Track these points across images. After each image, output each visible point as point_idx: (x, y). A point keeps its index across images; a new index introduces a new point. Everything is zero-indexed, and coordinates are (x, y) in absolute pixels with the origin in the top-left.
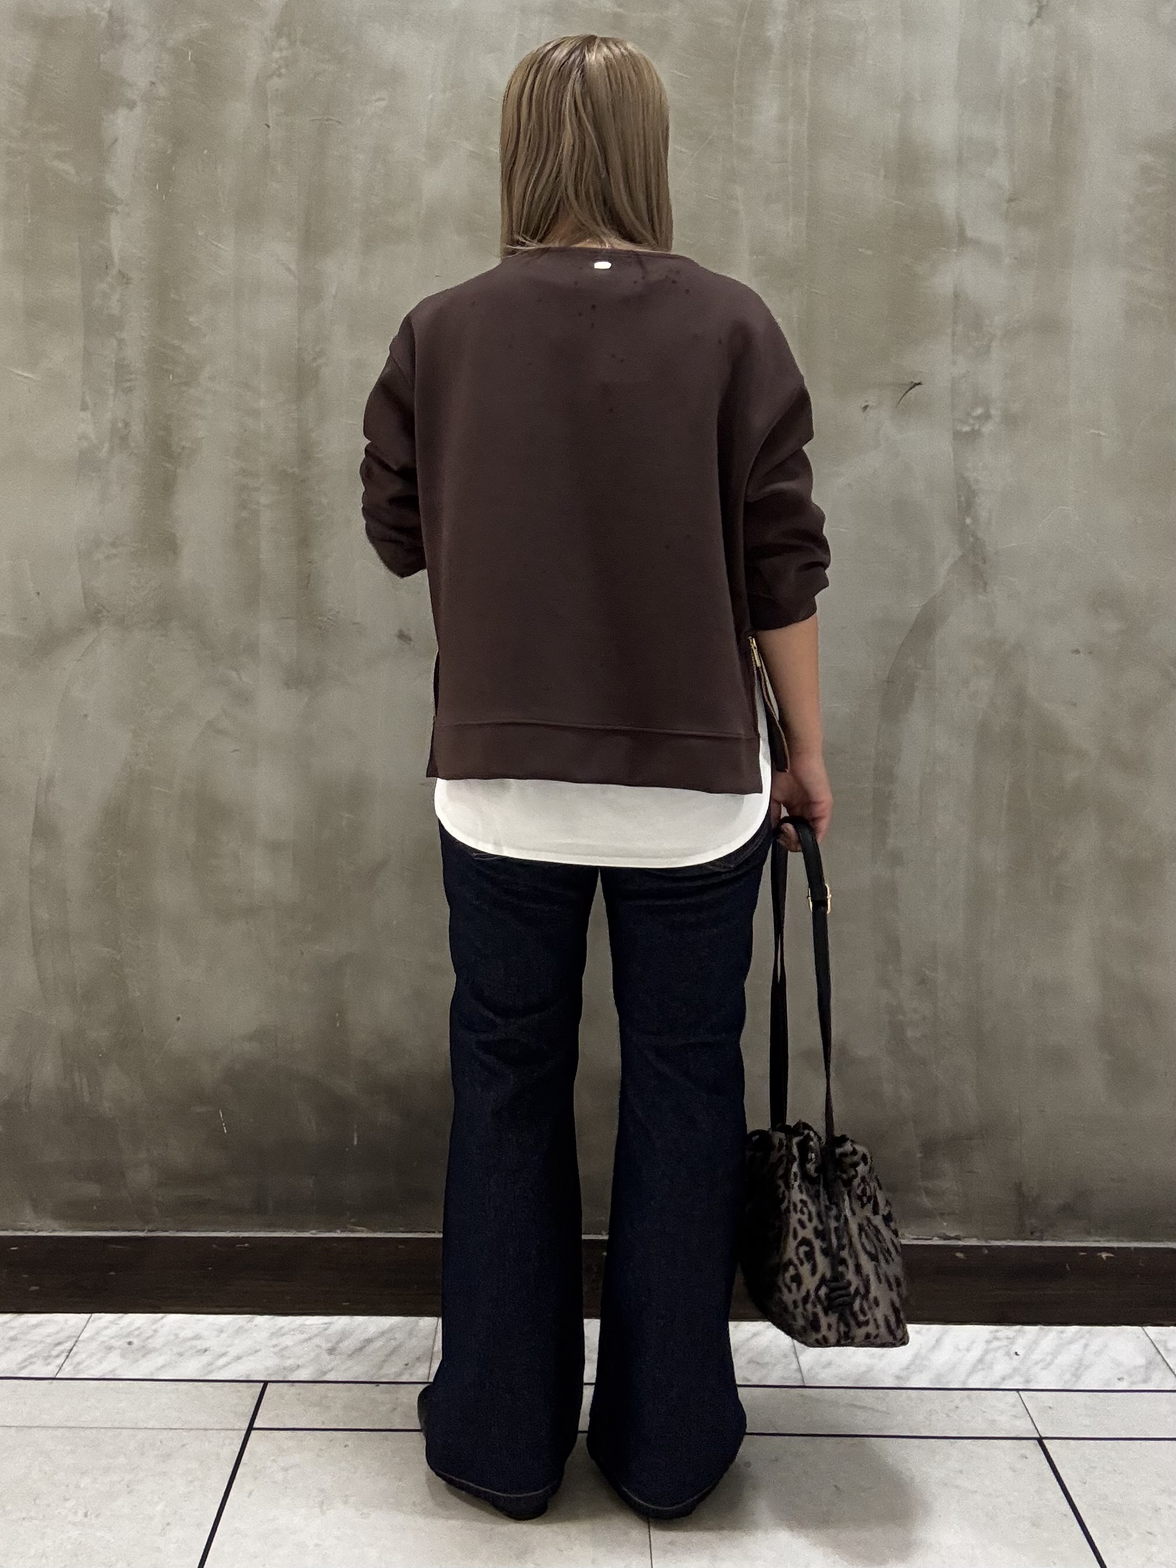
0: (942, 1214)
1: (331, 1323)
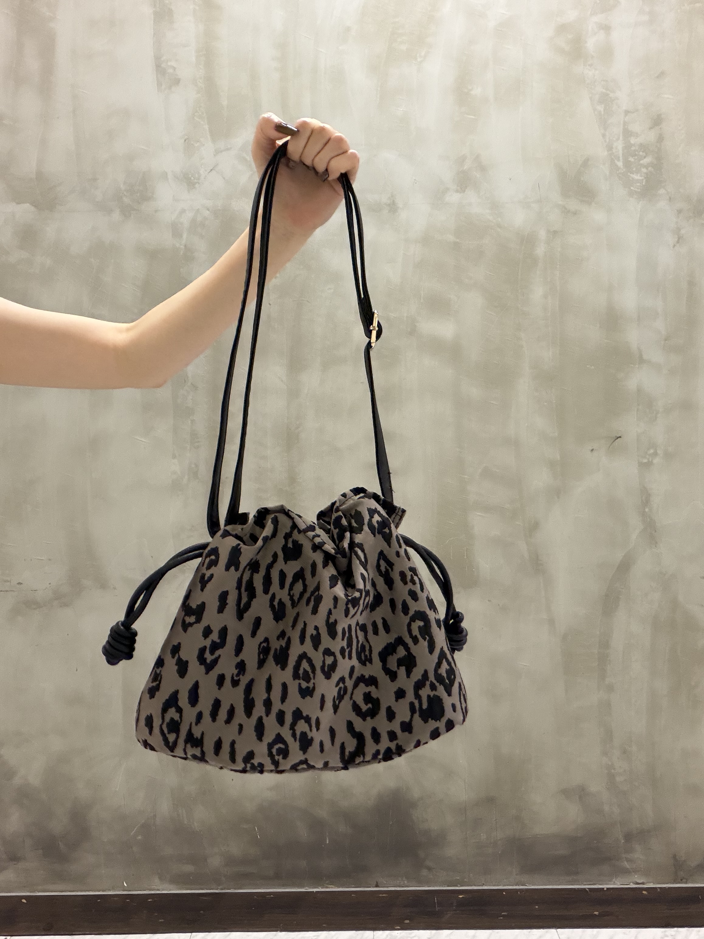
0: (635, 871)
1: (318, 936)
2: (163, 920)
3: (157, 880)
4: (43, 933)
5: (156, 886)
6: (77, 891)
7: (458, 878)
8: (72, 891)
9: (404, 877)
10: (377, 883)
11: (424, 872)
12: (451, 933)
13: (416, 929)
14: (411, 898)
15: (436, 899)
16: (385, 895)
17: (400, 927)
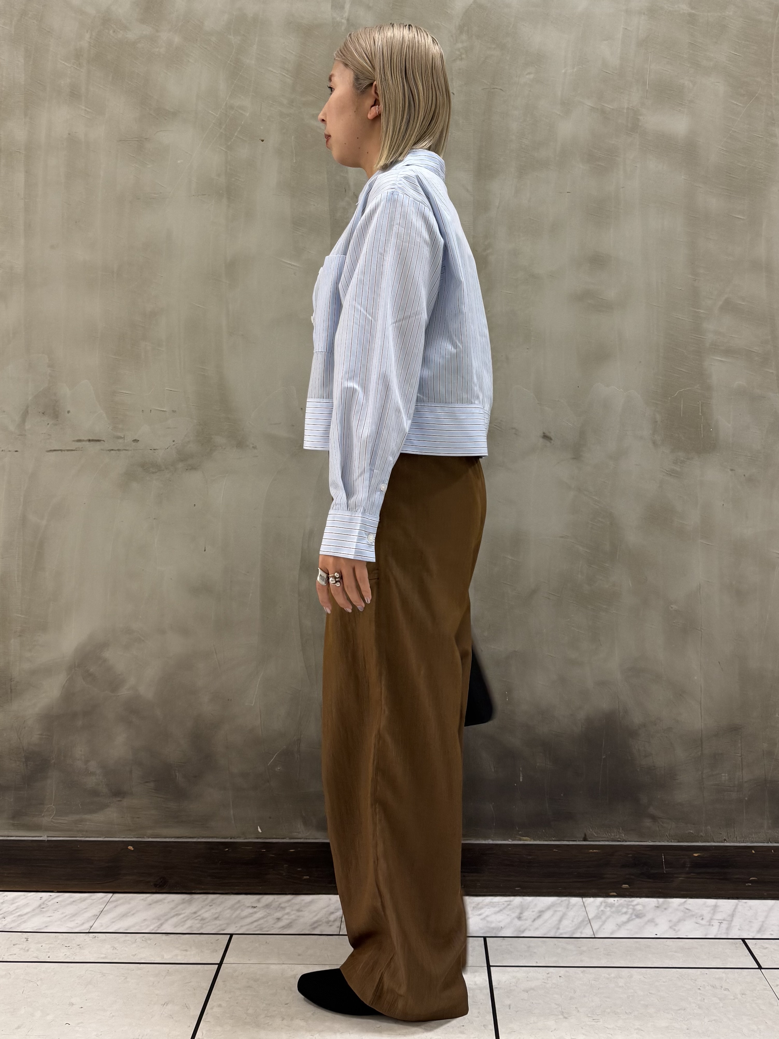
1: (510, 901)
2: (308, 877)
3: (300, 826)
4: (154, 891)
5: (299, 833)
6: (199, 838)
7: (691, 831)
8: (190, 838)
9: (621, 829)
10: (585, 835)
11: (648, 823)
12: (685, 902)
13: (637, 897)
14: (631, 855)
15: (663, 857)
16: (597, 851)
17: (616, 893)
